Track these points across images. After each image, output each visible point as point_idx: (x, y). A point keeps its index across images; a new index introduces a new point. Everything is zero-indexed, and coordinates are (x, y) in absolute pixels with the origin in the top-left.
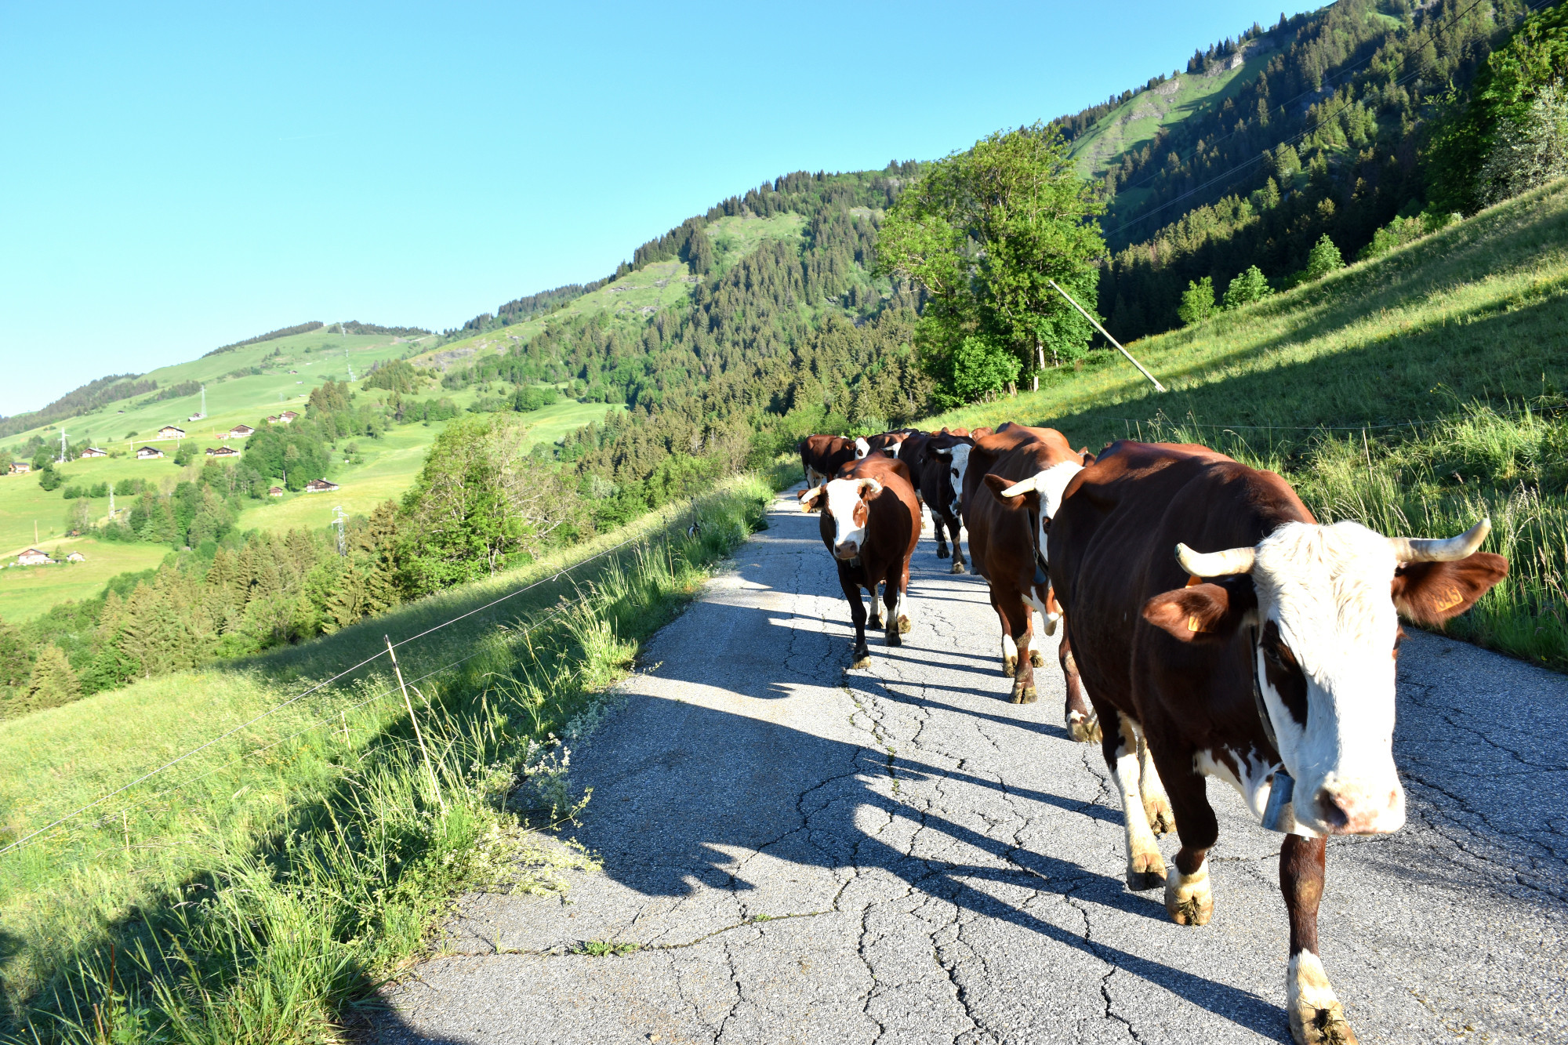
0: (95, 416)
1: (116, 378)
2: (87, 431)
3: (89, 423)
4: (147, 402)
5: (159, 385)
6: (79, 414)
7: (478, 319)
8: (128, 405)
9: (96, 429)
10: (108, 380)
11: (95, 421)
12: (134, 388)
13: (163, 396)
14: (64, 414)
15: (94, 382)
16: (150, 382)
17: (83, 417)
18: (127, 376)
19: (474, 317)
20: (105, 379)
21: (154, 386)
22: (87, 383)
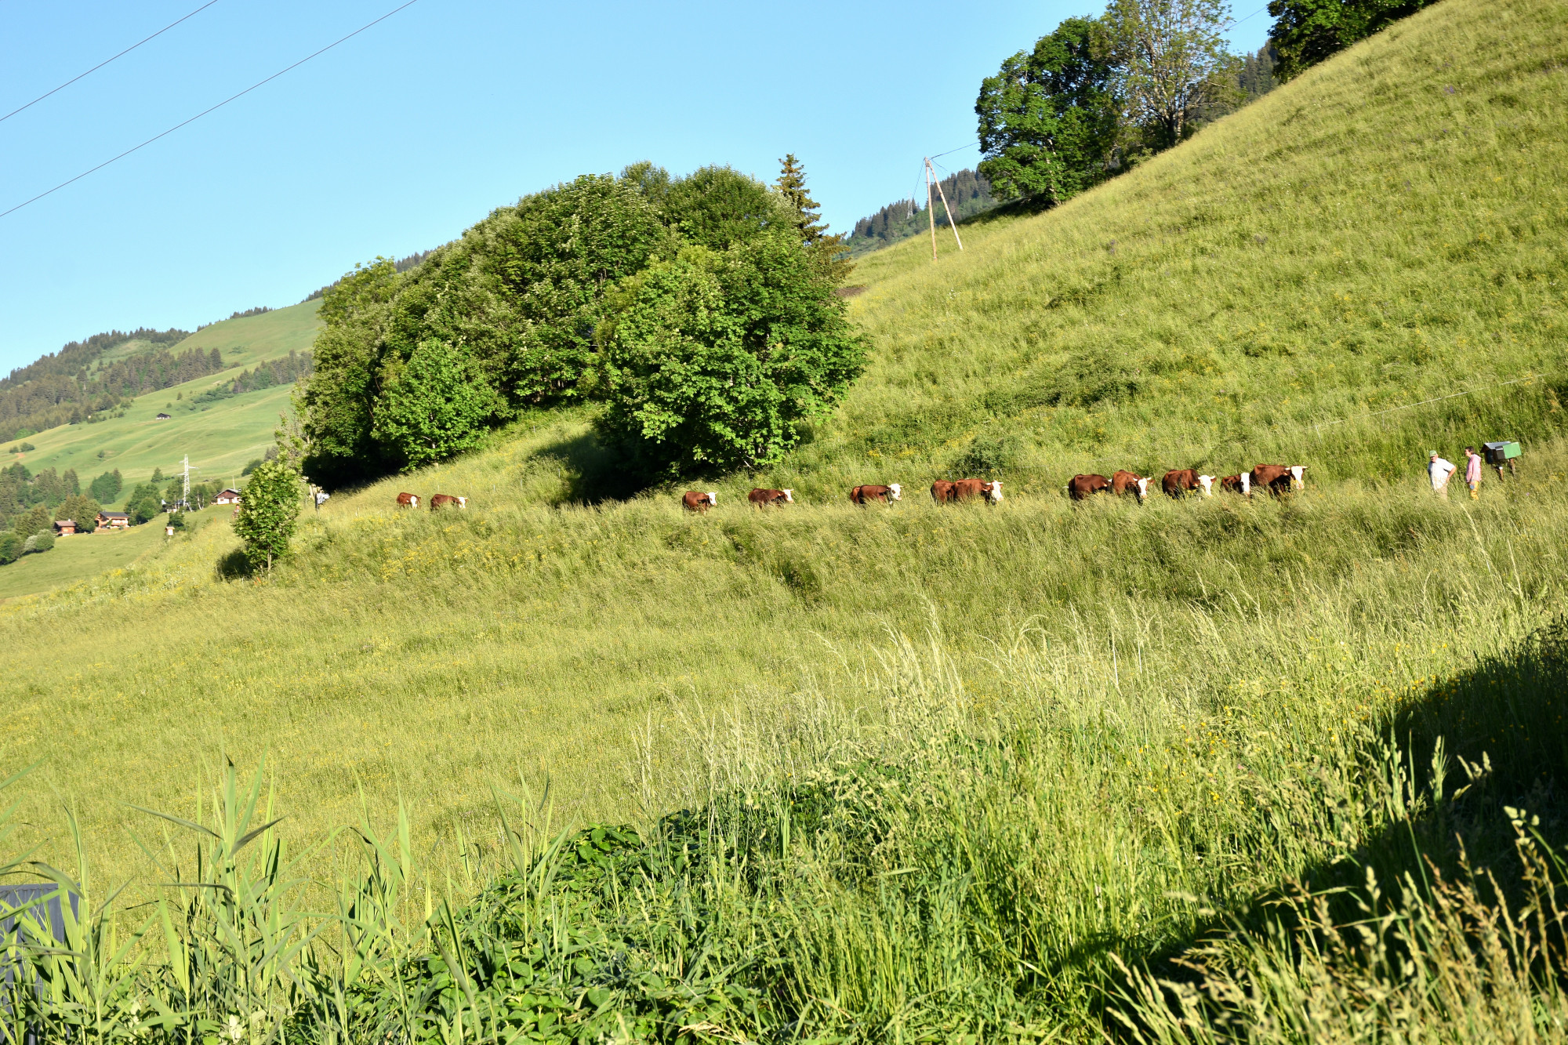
0: (110, 425)
1: (117, 339)
2: (101, 455)
3: (101, 439)
4: (213, 397)
5: (226, 359)
6: (75, 419)
7: (885, 215)
8: (174, 401)
9: (119, 450)
10: (102, 343)
11: (113, 435)
12: (175, 364)
13: (244, 384)
14: (36, 418)
15: (71, 347)
16: (207, 353)
17: (84, 425)
18: (140, 334)
19: (876, 211)
20: (94, 340)
21: (214, 362)
22: (57, 349)
